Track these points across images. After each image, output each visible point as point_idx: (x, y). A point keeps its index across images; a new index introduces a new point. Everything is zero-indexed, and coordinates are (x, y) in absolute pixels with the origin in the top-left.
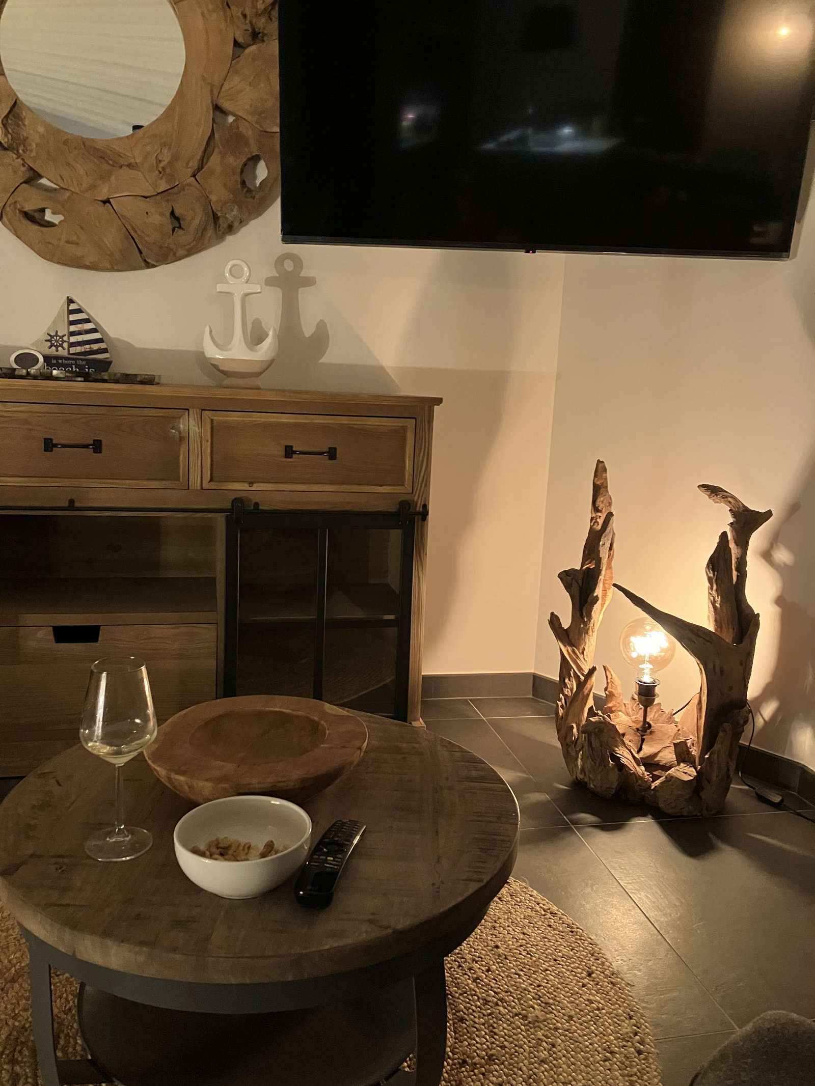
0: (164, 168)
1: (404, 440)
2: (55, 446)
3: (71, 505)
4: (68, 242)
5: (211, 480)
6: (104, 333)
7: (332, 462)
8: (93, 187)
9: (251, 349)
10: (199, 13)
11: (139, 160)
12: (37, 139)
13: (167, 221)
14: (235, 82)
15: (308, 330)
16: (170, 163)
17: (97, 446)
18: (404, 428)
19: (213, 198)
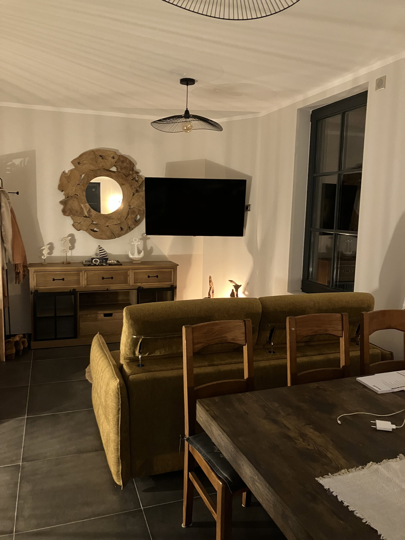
0: (119, 219)
1: (171, 273)
2: (104, 278)
3: (107, 290)
4: (100, 235)
5: (134, 283)
6: (106, 252)
7: (157, 278)
8: (105, 224)
9: (139, 255)
10: (126, 188)
11: (114, 217)
12: (94, 215)
13: (120, 229)
14: (133, 200)
15: (149, 248)
16: (120, 218)
17: (112, 278)
18: (171, 271)
19: (129, 224)
